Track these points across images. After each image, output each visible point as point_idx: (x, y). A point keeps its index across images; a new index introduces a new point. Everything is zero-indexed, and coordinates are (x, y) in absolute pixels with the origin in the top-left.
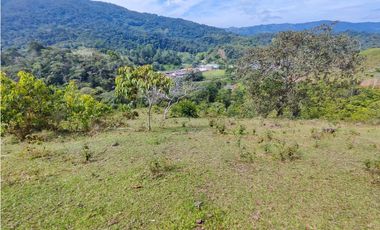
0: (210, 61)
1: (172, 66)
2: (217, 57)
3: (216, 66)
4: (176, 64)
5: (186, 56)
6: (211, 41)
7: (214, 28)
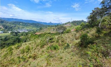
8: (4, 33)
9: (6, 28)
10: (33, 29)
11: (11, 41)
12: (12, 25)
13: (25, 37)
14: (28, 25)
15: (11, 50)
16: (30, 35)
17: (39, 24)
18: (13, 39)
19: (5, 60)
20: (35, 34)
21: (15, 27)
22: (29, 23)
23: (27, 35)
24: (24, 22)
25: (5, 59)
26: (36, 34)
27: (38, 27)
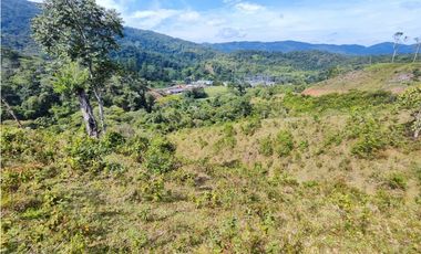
0: (198, 77)
1: (162, 82)
2: (206, 73)
3: (208, 83)
4: (167, 80)
5: (171, 71)
6: (193, 56)
7: (191, 43)
8: (214, 85)
9: (219, 71)
10: (293, 74)
11: (227, 109)
12: (232, 64)
13: (265, 100)
14: (277, 60)
15: (232, 133)
16: (283, 95)
17: (320, 53)
18: (233, 102)
19: (217, 157)
20: (304, 96)
21: (238, 67)
22: (280, 54)
23: (271, 94)
24: (264, 49)
25: (217, 154)
26: (306, 92)
27: (313, 68)
